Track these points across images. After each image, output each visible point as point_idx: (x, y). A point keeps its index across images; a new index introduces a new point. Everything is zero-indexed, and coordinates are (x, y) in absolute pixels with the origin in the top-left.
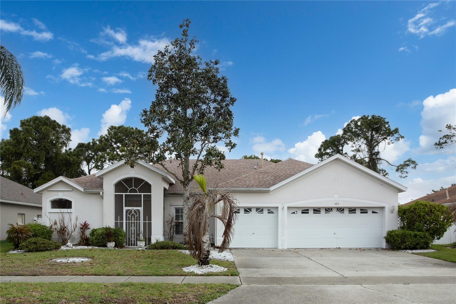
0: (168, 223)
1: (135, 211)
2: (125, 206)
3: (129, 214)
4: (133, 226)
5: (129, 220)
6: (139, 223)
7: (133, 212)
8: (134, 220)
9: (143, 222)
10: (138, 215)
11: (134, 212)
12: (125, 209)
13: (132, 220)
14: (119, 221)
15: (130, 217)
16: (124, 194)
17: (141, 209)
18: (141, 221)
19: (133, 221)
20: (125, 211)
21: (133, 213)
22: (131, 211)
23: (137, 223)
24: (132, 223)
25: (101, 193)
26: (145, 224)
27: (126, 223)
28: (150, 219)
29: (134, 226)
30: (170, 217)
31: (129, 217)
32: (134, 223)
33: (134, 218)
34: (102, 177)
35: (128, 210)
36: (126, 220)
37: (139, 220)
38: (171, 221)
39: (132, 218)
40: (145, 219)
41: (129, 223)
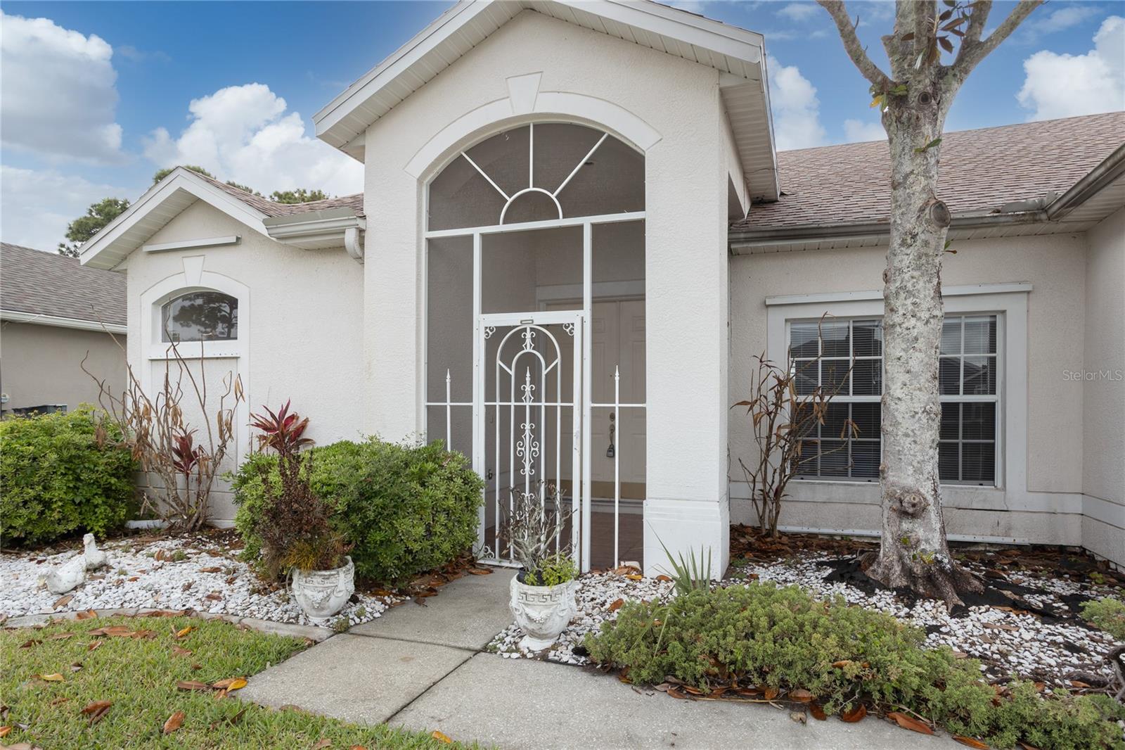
0: (756, 409)
1: (540, 340)
2: (485, 310)
3: (507, 360)
4: (527, 432)
5: (505, 397)
6: (568, 413)
7: (528, 341)
8: (536, 395)
9: (593, 409)
10: (558, 360)
11: (533, 339)
12: (483, 322)
13: (520, 395)
14: (448, 404)
15: (512, 373)
16: (477, 232)
17: (579, 320)
18: (576, 404)
19: (528, 404)
20: (483, 336)
21: (528, 348)
22: (517, 339)
23: (551, 411)
24: (520, 411)
25: (350, 238)
26: (603, 420)
27: (490, 411)
28: (636, 388)
29: (532, 431)
30: (765, 370)
31: (505, 376)
32: (535, 411)
33: (536, 380)
34: (361, 143)
35: (502, 330)
36: (490, 396)
37: (568, 396)
38: (772, 397)
39: (520, 380)
40: (601, 390)
41: (505, 410)
